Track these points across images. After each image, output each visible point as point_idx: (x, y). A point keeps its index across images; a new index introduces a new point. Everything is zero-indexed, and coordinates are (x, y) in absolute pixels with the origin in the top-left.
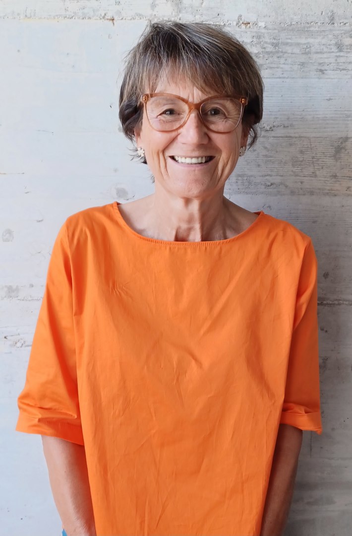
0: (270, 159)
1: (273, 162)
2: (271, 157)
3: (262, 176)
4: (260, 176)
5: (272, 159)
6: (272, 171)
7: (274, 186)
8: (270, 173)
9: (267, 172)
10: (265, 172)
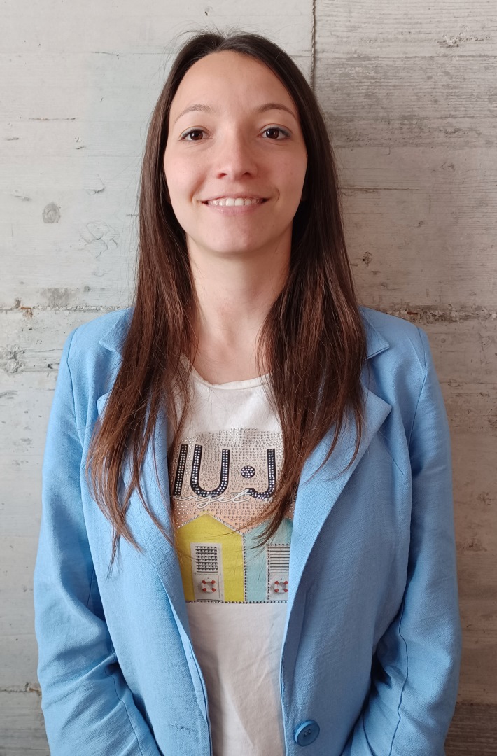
0: (454, 90)
1: (458, 96)
2: (455, 88)
3: (441, 118)
4: (438, 118)
5: (457, 91)
6: (456, 111)
7: (461, 133)
8: (453, 113)
9: (449, 111)
10: (445, 111)
